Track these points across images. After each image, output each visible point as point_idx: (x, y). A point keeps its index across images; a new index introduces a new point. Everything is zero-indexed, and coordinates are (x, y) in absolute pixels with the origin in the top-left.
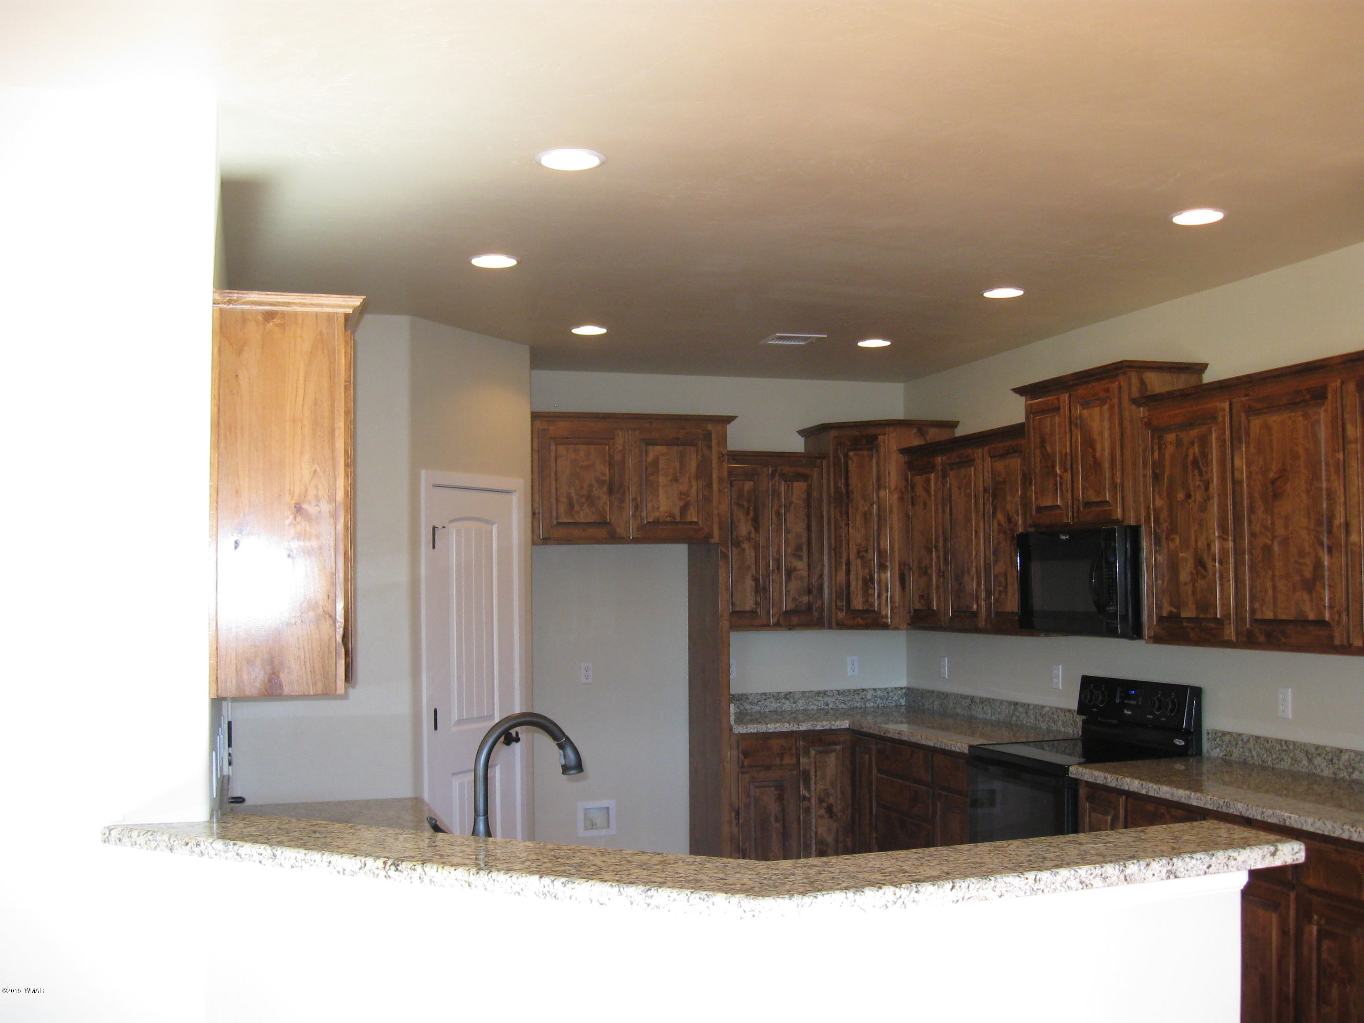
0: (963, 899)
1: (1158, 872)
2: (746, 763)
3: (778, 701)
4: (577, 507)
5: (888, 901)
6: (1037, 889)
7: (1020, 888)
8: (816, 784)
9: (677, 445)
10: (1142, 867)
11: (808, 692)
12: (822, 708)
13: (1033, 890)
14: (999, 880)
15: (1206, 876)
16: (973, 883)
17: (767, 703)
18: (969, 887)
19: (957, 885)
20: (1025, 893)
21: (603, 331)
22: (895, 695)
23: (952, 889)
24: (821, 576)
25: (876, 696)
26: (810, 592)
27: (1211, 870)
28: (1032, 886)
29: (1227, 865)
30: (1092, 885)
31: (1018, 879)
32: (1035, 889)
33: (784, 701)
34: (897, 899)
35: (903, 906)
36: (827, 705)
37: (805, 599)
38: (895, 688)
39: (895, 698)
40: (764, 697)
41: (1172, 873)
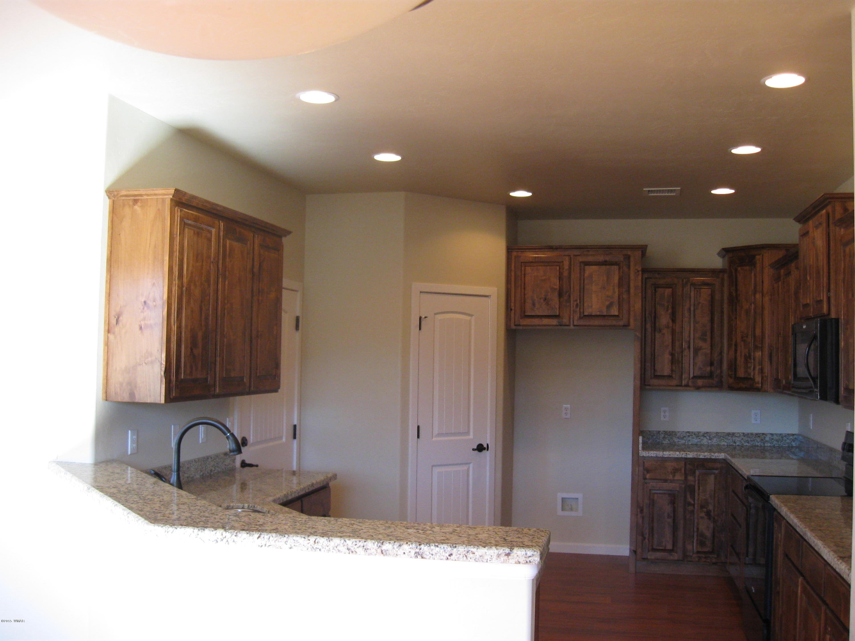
0: (265, 545)
1: (408, 552)
2: (648, 476)
3: (698, 438)
4: (537, 305)
5: (217, 538)
6: (316, 548)
7: (304, 545)
8: (699, 495)
9: (606, 265)
10: (395, 547)
11: (721, 433)
12: (731, 444)
13: (313, 548)
14: (290, 538)
15: (447, 561)
16: (273, 537)
17: (690, 438)
18: (269, 539)
19: (262, 536)
20: (307, 549)
21: (529, 194)
22: (788, 439)
23: (258, 538)
24: (721, 353)
25: (773, 439)
26: (712, 364)
27: (452, 557)
28: (313, 545)
29: (466, 556)
30: (356, 552)
31: (303, 539)
32: (314, 548)
33: (702, 438)
34: (224, 538)
35: (227, 543)
36: (735, 442)
37: (708, 369)
38: (788, 434)
39: (788, 441)
40: (688, 434)
41: (419, 554)
